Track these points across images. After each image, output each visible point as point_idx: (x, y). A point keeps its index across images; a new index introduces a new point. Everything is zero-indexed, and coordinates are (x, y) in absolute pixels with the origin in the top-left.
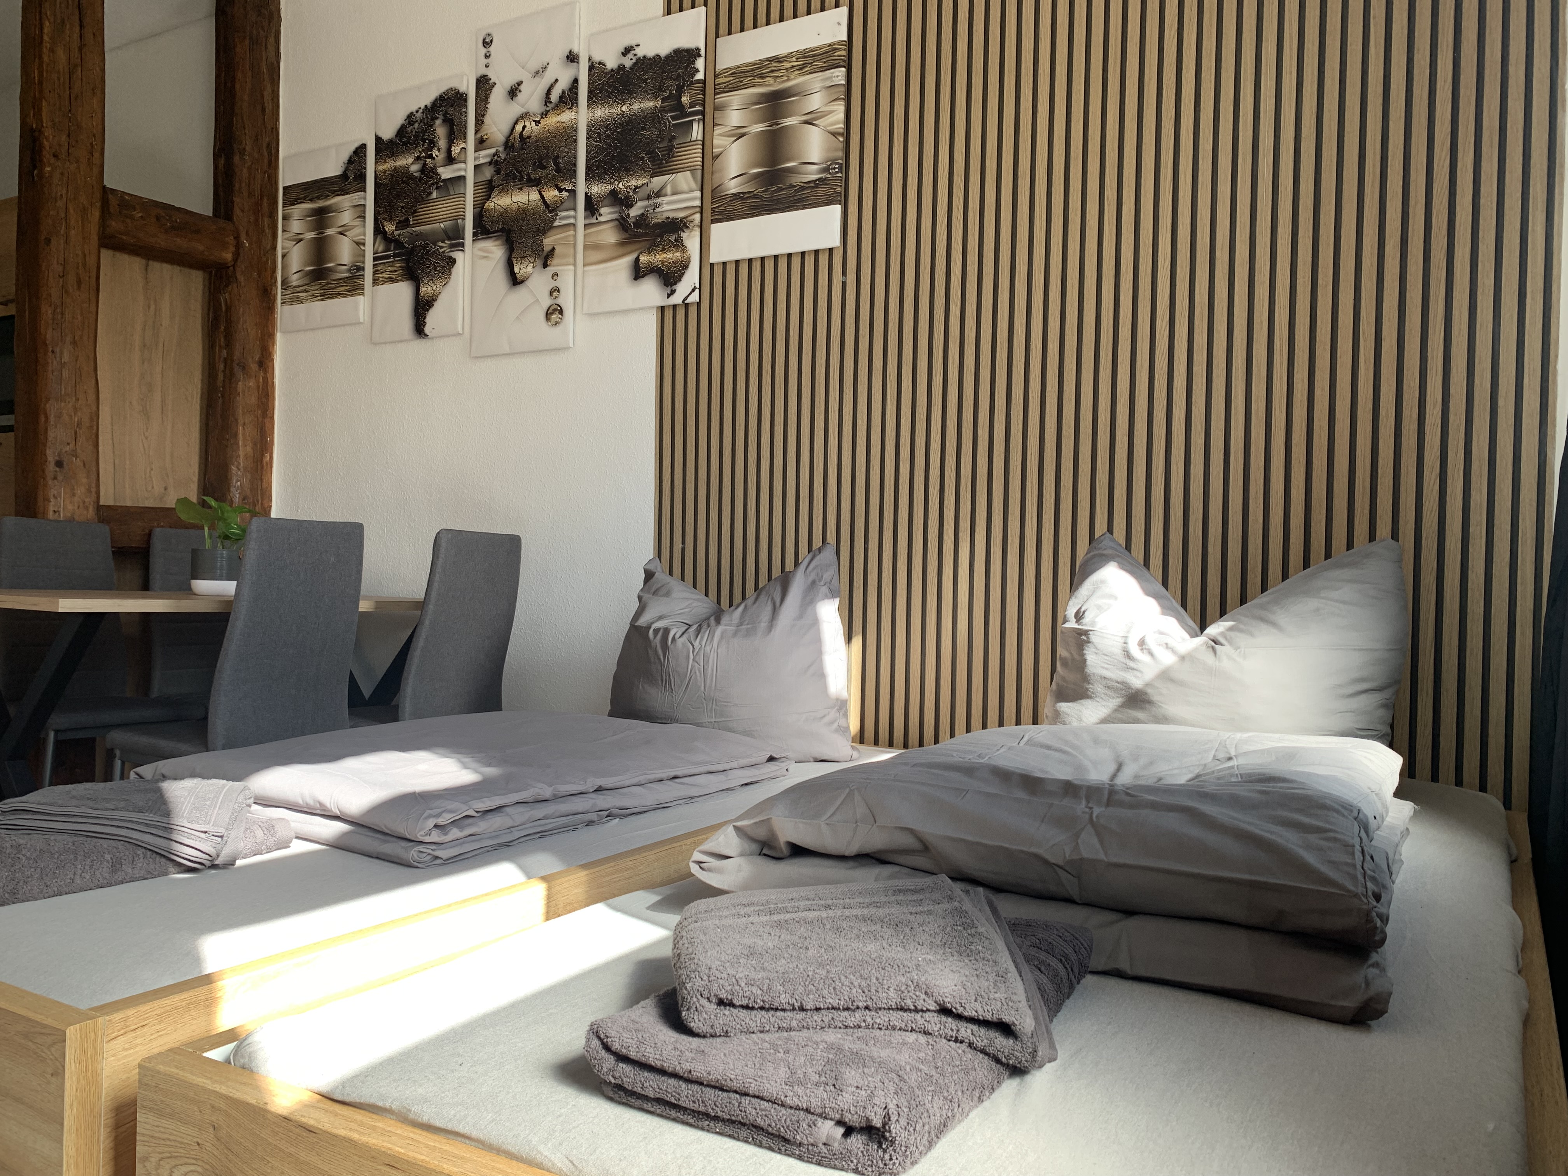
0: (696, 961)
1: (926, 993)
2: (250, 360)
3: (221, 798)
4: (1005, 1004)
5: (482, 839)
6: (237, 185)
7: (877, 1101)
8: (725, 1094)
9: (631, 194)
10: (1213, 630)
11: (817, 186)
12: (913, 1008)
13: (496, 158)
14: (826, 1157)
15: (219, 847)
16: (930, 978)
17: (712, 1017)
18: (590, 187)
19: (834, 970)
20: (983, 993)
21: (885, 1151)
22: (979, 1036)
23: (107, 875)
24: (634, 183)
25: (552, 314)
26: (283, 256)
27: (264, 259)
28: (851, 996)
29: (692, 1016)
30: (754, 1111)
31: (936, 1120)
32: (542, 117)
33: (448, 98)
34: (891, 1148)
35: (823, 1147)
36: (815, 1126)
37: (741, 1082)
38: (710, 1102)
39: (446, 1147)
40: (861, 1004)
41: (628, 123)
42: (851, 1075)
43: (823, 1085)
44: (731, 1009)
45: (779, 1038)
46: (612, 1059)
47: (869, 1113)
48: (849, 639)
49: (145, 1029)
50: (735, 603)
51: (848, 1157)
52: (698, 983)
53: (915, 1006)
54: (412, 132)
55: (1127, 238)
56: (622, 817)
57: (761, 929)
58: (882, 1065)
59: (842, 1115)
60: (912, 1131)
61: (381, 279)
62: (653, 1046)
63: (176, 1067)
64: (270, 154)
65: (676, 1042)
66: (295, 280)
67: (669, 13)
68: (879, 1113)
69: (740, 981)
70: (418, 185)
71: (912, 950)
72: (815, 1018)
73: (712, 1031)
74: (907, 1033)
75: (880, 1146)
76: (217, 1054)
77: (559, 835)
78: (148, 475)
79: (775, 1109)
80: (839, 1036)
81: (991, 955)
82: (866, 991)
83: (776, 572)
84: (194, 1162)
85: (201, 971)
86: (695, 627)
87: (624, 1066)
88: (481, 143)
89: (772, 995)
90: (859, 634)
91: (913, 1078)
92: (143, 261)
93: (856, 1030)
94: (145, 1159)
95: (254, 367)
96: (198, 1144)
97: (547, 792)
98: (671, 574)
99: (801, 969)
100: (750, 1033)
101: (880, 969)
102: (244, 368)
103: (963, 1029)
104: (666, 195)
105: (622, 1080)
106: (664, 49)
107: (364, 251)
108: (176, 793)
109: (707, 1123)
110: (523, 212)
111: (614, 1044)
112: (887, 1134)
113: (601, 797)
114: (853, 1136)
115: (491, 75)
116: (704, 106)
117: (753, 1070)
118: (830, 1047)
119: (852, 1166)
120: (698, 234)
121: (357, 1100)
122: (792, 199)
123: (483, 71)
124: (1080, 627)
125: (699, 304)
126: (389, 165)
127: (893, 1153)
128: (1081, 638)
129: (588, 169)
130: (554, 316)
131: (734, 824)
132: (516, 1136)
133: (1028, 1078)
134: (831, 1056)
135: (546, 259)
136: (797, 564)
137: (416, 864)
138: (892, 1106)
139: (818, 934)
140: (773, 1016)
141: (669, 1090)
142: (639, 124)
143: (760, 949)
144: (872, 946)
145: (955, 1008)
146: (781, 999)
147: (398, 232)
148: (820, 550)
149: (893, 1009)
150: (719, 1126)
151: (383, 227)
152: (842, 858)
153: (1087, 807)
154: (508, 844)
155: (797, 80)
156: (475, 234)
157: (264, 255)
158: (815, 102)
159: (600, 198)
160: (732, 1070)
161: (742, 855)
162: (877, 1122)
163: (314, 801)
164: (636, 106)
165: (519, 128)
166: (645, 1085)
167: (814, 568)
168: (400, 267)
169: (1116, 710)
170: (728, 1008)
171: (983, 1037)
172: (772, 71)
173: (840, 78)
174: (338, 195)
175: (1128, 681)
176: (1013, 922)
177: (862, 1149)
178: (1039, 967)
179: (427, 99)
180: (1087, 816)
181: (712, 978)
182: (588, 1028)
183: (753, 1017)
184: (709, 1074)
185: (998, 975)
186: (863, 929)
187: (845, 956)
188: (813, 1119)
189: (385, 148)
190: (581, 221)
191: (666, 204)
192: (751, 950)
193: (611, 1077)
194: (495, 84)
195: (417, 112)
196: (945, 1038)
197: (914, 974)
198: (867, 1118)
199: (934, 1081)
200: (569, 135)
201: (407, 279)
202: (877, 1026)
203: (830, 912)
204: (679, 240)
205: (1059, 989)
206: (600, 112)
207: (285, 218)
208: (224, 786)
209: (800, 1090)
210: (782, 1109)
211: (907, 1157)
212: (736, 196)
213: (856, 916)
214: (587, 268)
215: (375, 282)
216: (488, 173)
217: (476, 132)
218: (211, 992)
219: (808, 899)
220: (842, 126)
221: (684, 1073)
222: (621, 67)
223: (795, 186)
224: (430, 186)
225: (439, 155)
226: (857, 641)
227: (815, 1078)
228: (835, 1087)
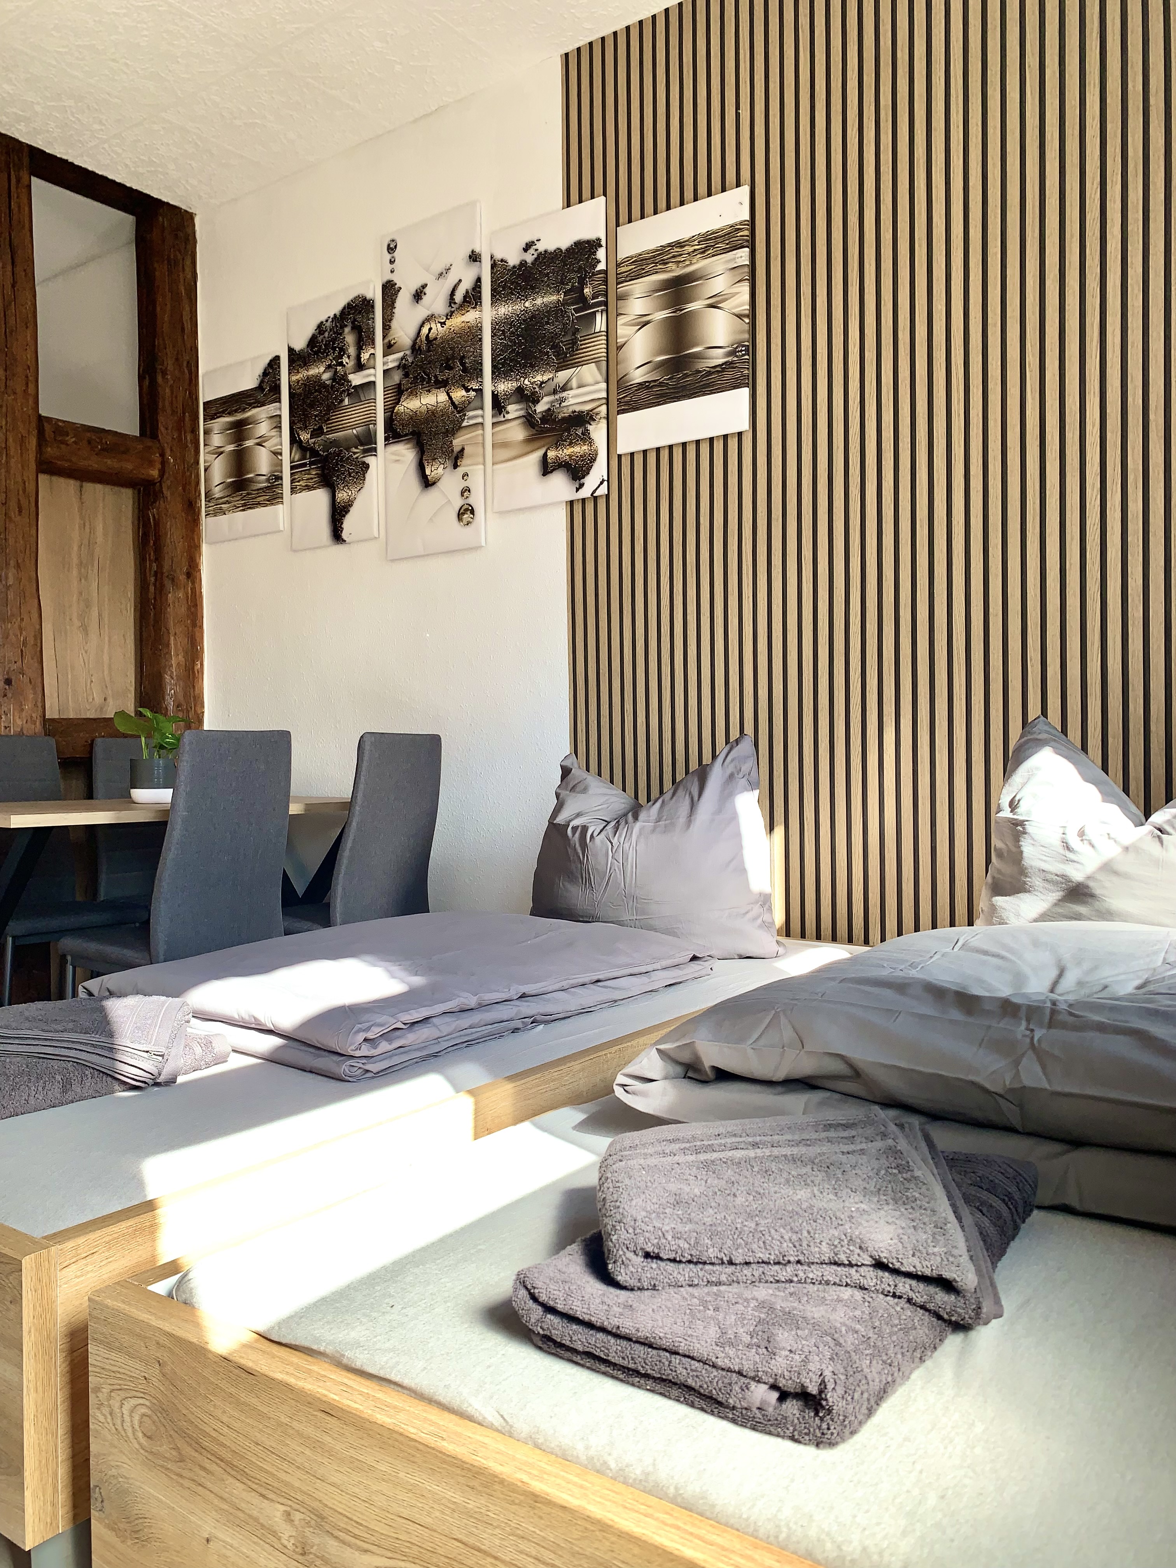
0: (621, 1210)
1: (860, 1248)
2: (178, 571)
3: (161, 1016)
4: (945, 1260)
5: (410, 1051)
6: (160, 404)
7: (811, 1366)
8: (655, 1352)
9: (537, 389)
10: (1158, 818)
11: (723, 370)
12: (847, 1262)
13: (404, 361)
14: (760, 1423)
15: (160, 1065)
16: (864, 1232)
17: (639, 1270)
18: (496, 385)
19: (763, 1222)
20: (921, 1247)
21: (822, 1419)
22: (919, 1292)
23: (59, 1096)
24: (539, 378)
25: (463, 514)
26: (206, 470)
27: (188, 474)
28: (782, 1250)
29: (619, 1269)
30: (685, 1371)
31: (876, 1386)
32: (447, 319)
33: (356, 305)
34: (828, 1417)
35: (757, 1411)
36: (748, 1389)
37: (671, 1340)
38: (640, 1359)
39: (379, 1395)
40: (792, 1259)
41: (531, 318)
42: (784, 1337)
43: (755, 1347)
44: (659, 1262)
45: (708, 1294)
46: (539, 1310)
47: (803, 1380)
48: (771, 828)
49: (95, 1256)
50: (653, 797)
51: (784, 1423)
52: (624, 1235)
53: (850, 1261)
54: (322, 341)
55: (1052, 406)
56: (546, 1022)
57: (688, 1171)
58: (816, 1328)
59: (776, 1379)
60: (850, 1400)
61: (298, 487)
62: (581, 1299)
63: (123, 1302)
64: (190, 373)
65: (604, 1295)
66: (217, 492)
67: (569, 206)
68: (814, 1380)
69: (666, 1234)
70: (329, 393)
71: (844, 1198)
72: (745, 1272)
73: (639, 1284)
74: (842, 1288)
75: (817, 1414)
76: (161, 1287)
77: (486, 1043)
78: (88, 687)
79: (706, 1370)
80: (771, 1292)
81: (928, 1203)
82: (797, 1245)
83: (694, 765)
84: (142, 1395)
85: (145, 1196)
86: (613, 824)
87: (552, 1317)
88: (389, 348)
89: (699, 1249)
90: (781, 824)
91: (850, 1341)
92: (78, 483)
93: (788, 1285)
94: (98, 1389)
95: (183, 578)
96: (146, 1379)
97: (472, 1001)
98: (588, 769)
99: (730, 1221)
100: (679, 1286)
101: (812, 1222)
102: (173, 580)
103: (901, 1285)
104: (572, 389)
105: (550, 1332)
106: (565, 243)
107: (281, 460)
108: (120, 1012)
109: (638, 1379)
110: (432, 415)
111: (541, 1295)
112: (824, 1403)
113: (525, 1004)
114: (788, 1400)
115: (396, 281)
116: (606, 296)
117: (682, 1328)
118: (761, 1305)
119: (788, 1433)
120: (605, 426)
121: (294, 1343)
122: (697, 385)
123: (389, 277)
124: (1015, 817)
125: (608, 496)
126: (302, 375)
127: (831, 1422)
128: (1017, 828)
129: (494, 367)
130: (466, 516)
131: (658, 1047)
132: (447, 1387)
133: (973, 1334)
134: (763, 1316)
135: (456, 459)
136: (714, 757)
137: (347, 1078)
138: (827, 1373)
139: (746, 1177)
140: (701, 1270)
141: (598, 1345)
142: (542, 319)
143: (686, 1198)
144: (802, 1192)
145: (892, 1263)
146: (709, 1253)
147: (313, 440)
148: (737, 742)
149: (826, 1264)
150: (650, 1384)
151: (299, 436)
152: (769, 1083)
153: (1027, 1029)
154: (435, 1055)
155: (699, 264)
156: (386, 439)
157: (188, 470)
158: (718, 285)
159: (507, 395)
160: (661, 1328)
161: (666, 1078)
162: (813, 1389)
163: (249, 1016)
164: (539, 301)
165: (425, 331)
166: (574, 1339)
167: (732, 760)
168: (315, 475)
169: (1056, 905)
170: (655, 1261)
171: (921, 1292)
172: (674, 257)
173: (743, 258)
174: (254, 407)
175: (1068, 874)
176: (951, 1157)
177: (798, 1415)
178: (980, 1207)
179: (335, 308)
180: (1028, 1040)
181: (638, 1231)
182: (514, 1277)
183: (681, 1271)
184: (638, 1330)
185: (936, 1227)
186: (793, 1173)
187: (775, 1206)
188: (746, 1382)
189: (297, 359)
190: (489, 420)
191: (572, 397)
192: (678, 1197)
193: (539, 1328)
194: (400, 288)
195: (327, 321)
196: (882, 1293)
197: (847, 1227)
198: (802, 1385)
199: (872, 1344)
200: (473, 334)
201: (323, 486)
202: (810, 1281)
203: (758, 1151)
204: (586, 433)
205: (1002, 1232)
206: (504, 310)
207: (206, 432)
208: (164, 1003)
209: (731, 1352)
210: (714, 1370)
211: (845, 1426)
212: (642, 386)
213: (785, 1156)
214: (497, 467)
215: (293, 490)
216: (397, 377)
217: (384, 337)
218: (154, 1217)
219: (735, 1135)
220: (748, 307)
221: (613, 1329)
222: (523, 264)
223: (701, 372)
224: (341, 393)
225: (349, 362)
226: (779, 831)
227: (747, 1339)
228: (768, 1351)
